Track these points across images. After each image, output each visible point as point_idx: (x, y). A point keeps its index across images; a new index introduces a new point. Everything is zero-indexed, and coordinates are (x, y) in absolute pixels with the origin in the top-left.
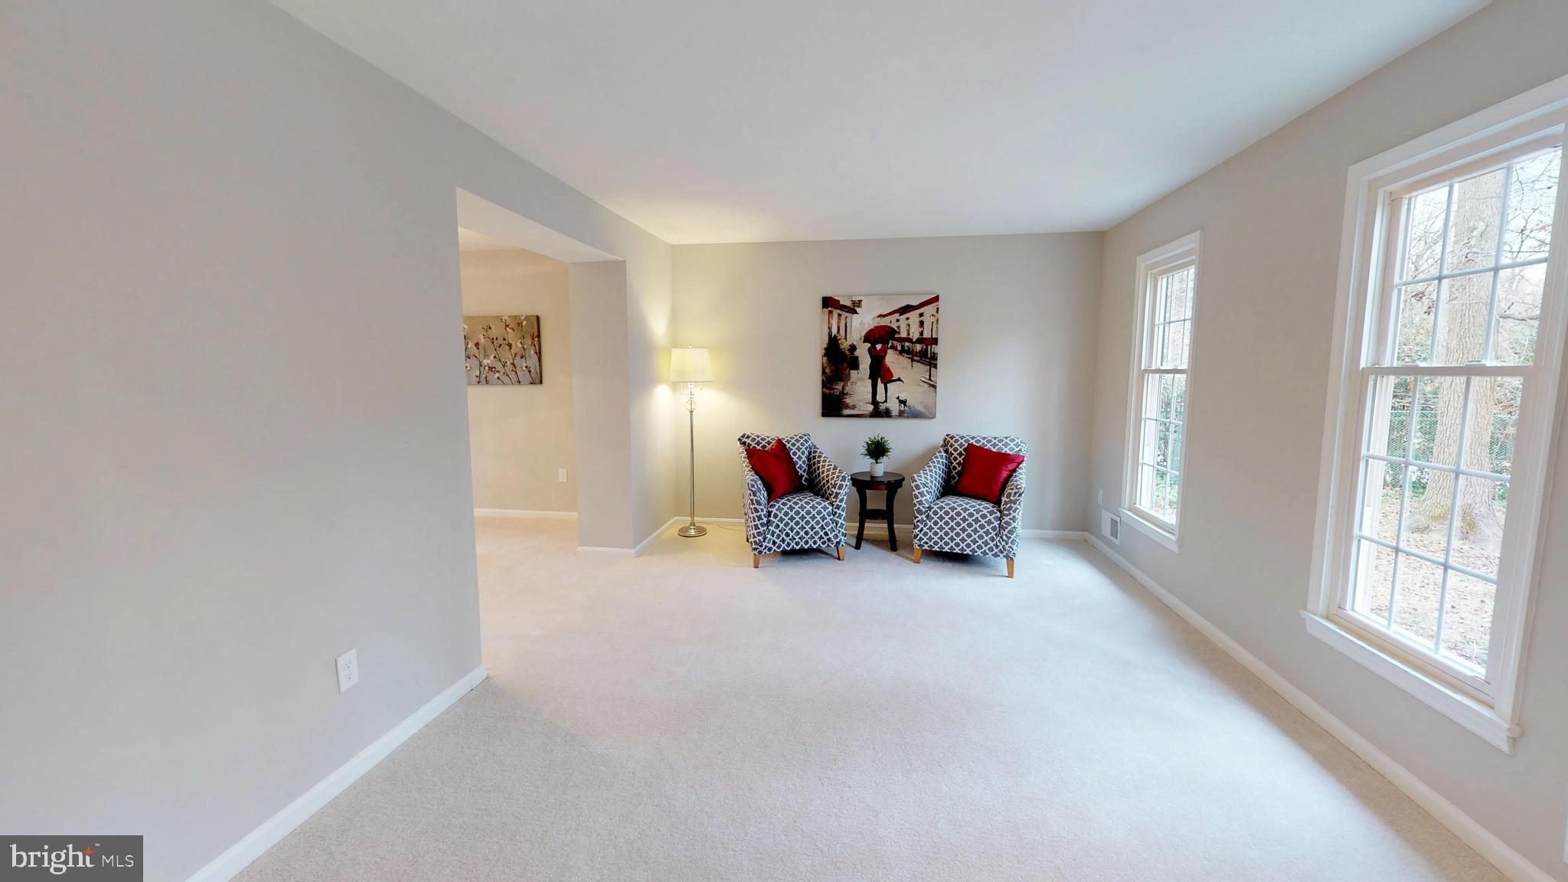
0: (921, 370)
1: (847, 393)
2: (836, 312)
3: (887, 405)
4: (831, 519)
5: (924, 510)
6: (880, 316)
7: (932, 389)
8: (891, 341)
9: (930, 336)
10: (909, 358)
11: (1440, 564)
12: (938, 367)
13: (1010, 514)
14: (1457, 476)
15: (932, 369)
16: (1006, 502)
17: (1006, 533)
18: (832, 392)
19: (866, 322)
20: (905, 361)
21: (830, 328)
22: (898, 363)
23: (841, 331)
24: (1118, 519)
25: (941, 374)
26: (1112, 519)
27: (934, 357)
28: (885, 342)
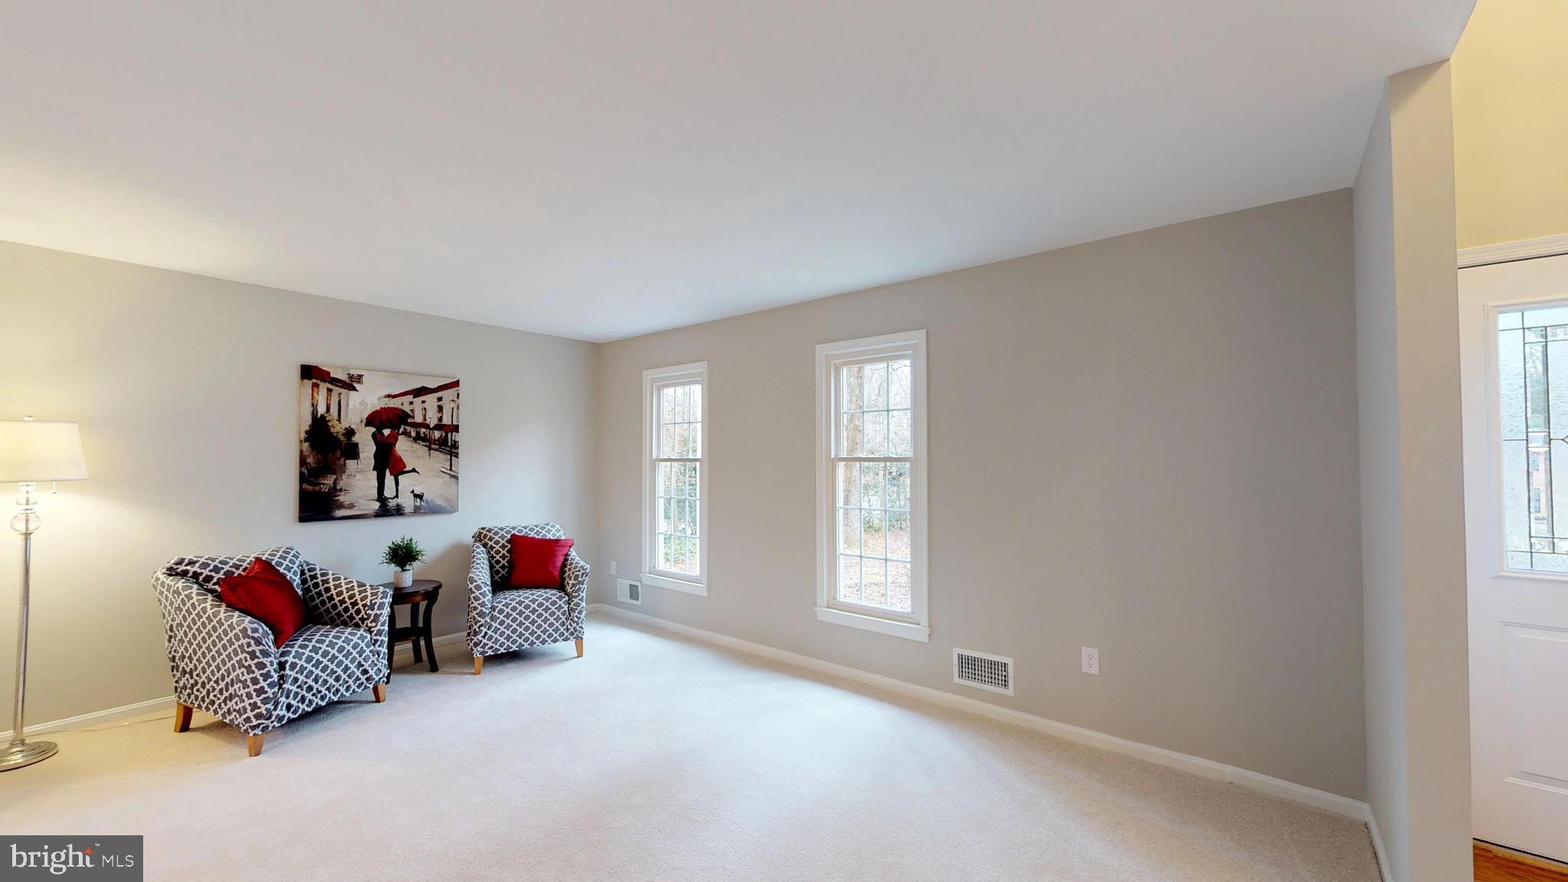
0: (440, 459)
1: (341, 489)
2: (324, 387)
3: (399, 501)
4: (371, 651)
5: (487, 611)
6: (389, 396)
7: (453, 479)
8: (402, 426)
9: (450, 423)
10: (426, 446)
11: (883, 559)
12: (460, 456)
13: (579, 595)
14: (886, 513)
15: (453, 458)
16: (573, 585)
17: (576, 614)
18: (317, 488)
19: (369, 402)
20: (420, 449)
21: (314, 406)
22: (412, 452)
23: (331, 411)
24: (638, 584)
25: (463, 464)
26: (630, 585)
27: (455, 445)
28: (395, 427)
